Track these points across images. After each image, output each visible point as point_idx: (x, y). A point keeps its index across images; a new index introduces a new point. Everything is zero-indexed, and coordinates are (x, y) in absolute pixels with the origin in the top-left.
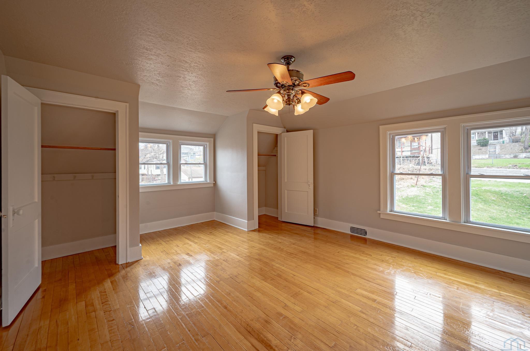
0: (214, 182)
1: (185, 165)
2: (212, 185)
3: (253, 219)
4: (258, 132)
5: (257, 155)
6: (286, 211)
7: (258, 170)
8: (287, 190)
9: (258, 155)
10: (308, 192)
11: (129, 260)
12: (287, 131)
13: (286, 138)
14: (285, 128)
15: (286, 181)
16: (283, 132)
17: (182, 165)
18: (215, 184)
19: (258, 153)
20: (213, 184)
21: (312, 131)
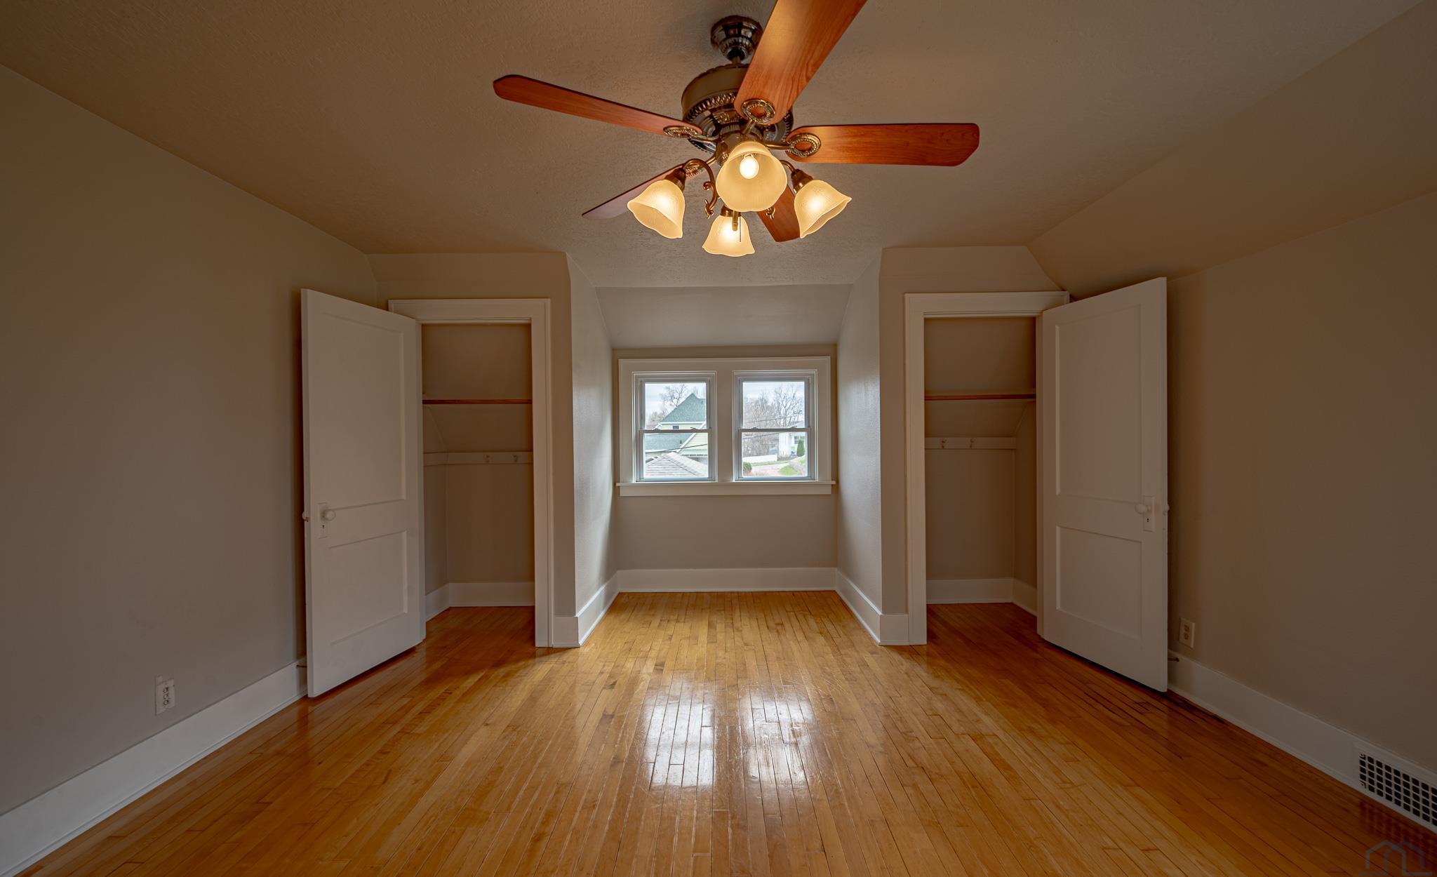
0: (834, 483)
1: (751, 433)
2: (828, 491)
3: (907, 611)
4: (926, 320)
5: (923, 398)
6: (1058, 607)
7: (926, 449)
8: (1061, 527)
9: (927, 398)
10: (1141, 542)
11: (554, 644)
12: (1073, 298)
13: (1057, 327)
14: (1064, 290)
15: (1058, 491)
16: (1058, 304)
17: (743, 433)
18: (836, 487)
19: (926, 392)
20: (830, 487)
21: (1162, 282)
